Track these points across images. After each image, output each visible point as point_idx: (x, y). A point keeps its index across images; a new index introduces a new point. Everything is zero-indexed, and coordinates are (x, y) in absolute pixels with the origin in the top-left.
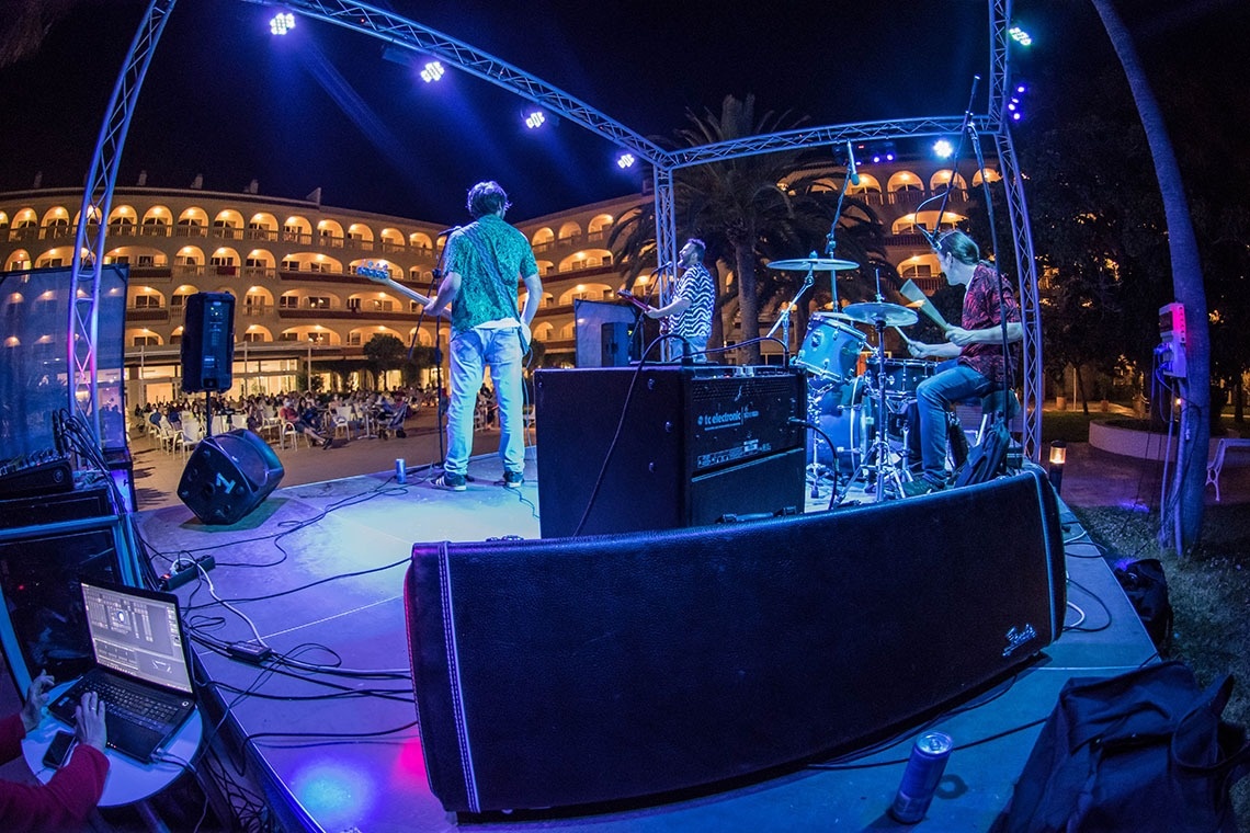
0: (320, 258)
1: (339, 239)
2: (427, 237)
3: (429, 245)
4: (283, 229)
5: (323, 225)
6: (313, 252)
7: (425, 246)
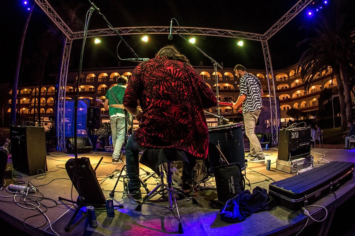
0: (227, 85)
1: (232, 78)
2: (262, 75)
3: (264, 77)
4: (212, 76)
5: (226, 74)
6: (224, 83)
7: (262, 78)
